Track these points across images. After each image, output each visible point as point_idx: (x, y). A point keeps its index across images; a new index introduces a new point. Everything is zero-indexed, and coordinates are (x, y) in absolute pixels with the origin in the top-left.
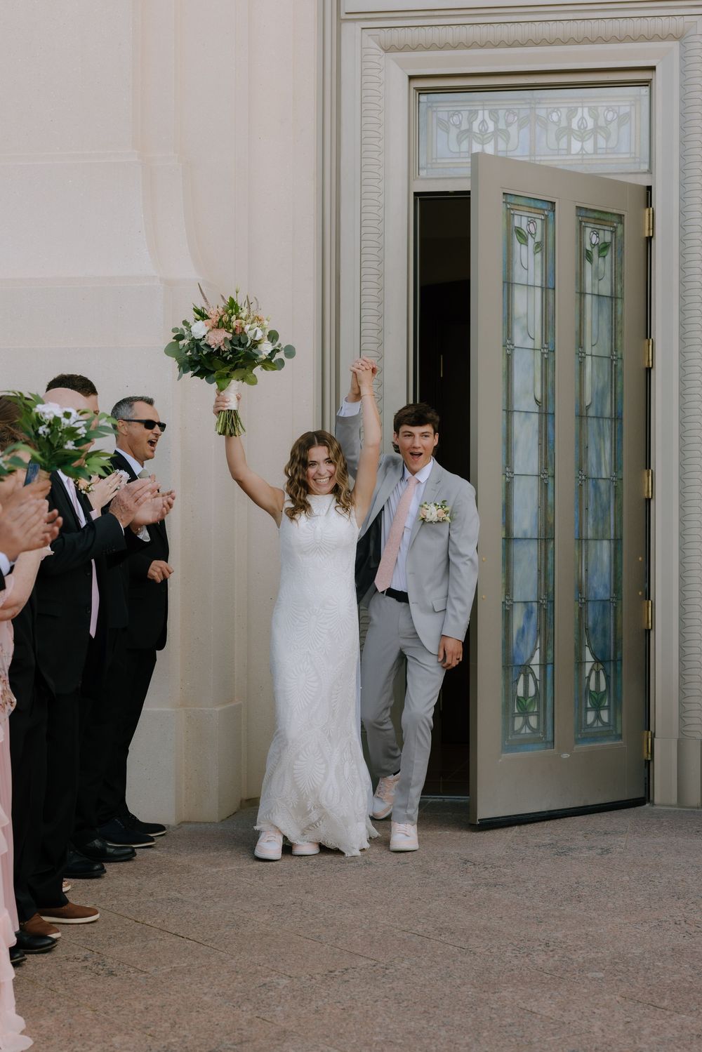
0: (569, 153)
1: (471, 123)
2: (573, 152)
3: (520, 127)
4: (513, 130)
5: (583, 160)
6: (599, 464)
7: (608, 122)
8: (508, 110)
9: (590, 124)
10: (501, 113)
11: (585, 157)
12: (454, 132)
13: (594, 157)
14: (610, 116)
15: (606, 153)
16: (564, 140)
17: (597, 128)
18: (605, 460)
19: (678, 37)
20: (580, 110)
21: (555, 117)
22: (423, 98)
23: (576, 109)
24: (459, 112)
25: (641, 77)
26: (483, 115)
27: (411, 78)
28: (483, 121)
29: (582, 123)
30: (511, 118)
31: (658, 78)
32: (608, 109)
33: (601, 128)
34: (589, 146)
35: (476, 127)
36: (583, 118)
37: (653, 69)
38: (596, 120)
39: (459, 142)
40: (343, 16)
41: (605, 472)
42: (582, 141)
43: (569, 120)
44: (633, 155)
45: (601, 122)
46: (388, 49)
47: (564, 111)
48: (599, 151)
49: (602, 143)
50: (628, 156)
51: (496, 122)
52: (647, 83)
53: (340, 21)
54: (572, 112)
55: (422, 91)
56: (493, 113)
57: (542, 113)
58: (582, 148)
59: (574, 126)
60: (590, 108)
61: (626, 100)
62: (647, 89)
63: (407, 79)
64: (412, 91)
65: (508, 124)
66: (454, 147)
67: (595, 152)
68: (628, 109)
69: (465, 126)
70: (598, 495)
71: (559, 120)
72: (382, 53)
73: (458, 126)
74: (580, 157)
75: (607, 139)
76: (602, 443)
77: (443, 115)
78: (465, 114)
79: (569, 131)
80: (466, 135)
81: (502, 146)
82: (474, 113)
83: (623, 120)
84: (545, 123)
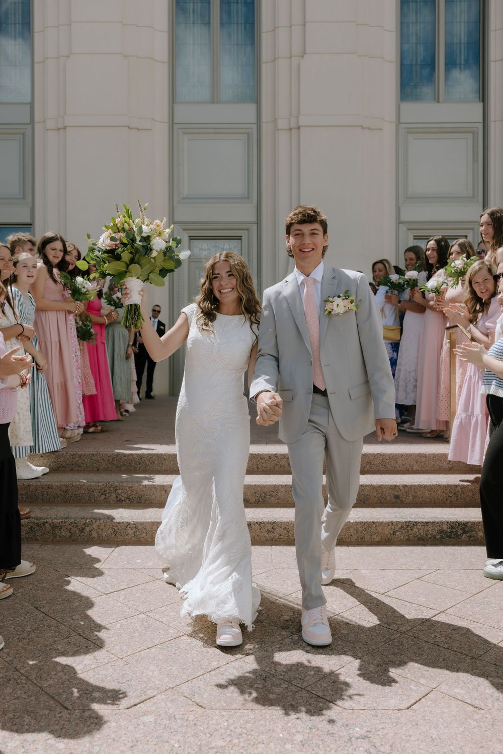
4: (211, 249)
8: (211, 244)
10: (209, 245)
14: (233, 246)
19: (247, 230)
21: (221, 246)
22: (192, 241)
24: (199, 244)
25: (239, 238)
27: (189, 236)
28: (205, 246)
31: (243, 238)
37: (241, 236)
46: (184, 230)
51: (208, 247)
52: (240, 239)
54: (224, 245)
60: (228, 244)
61: (236, 243)
62: (240, 241)
73: (200, 247)
77: (196, 245)
80: (201, 249)
81: (209, 252)
82: (203, 245)
83: (235, 247)
84: (218, 247)
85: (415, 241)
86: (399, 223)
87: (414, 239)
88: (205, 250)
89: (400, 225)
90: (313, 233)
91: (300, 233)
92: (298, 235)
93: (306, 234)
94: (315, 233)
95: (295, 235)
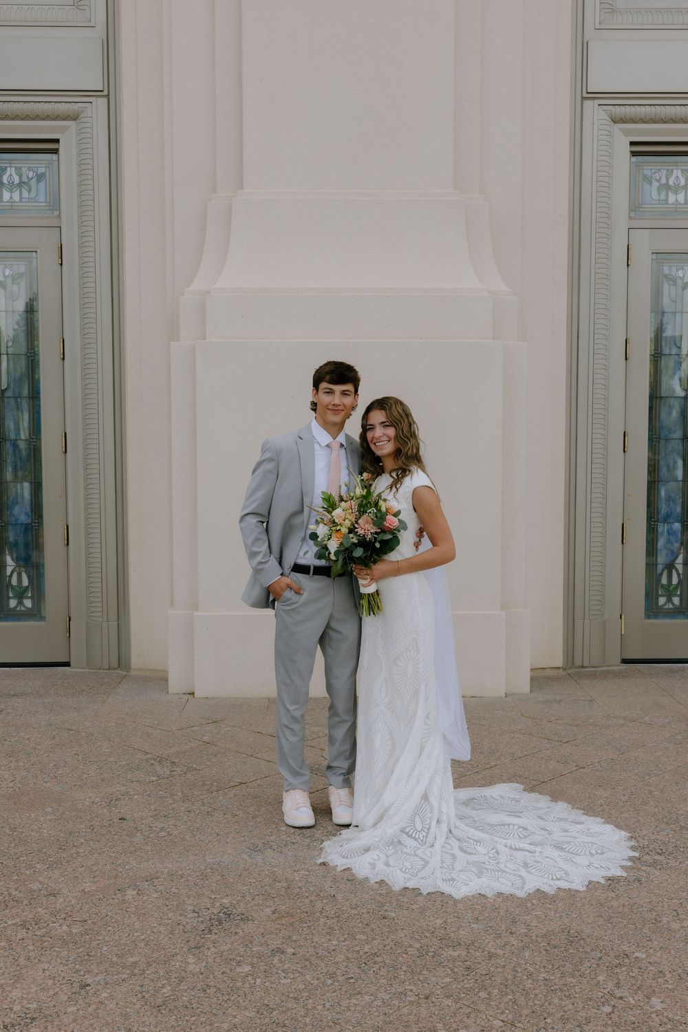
2: (4, 200)
5: (11, 206)
6: (18, 430)
7: (29, 179)
9: (17, 180)
11: (14, 204)
13: (20, 204)
14: (31, 174)
15: (29, 202)
17: (21, 183)
18: (23, 427)
20: (9, 169)
23: (6, 168)
25: (50, 147)
29: (11, 179)
31: (62, 147)
32: (29, 169)
33: (24, 183)
34: (16, 196)
36: (11, 175)
37: (57, 141)
38: (20, 177)
41: (24, 435)
42: (11, 192)
44: (48, 204)
45: (25, 179)
48: (24, 200)
49: (25, 194)
50: (44, 204)
52: (53, 151)
58: (11, 198)
59: (5, 180)
60: (16, 168)
62: (57, 156)
67: (21, 201)
68: (43, 170)
70: (17, 451)
74: (10, 204)
75: (29, 191)
76: (21, 414)
85: (634, 159)
86: (583, 98)
87: (634, 154)
89: (588, 103)
90: (344, 393)
91: (331, 392)
92: (328, 393)
93: (337, 393)
94: (346, 394)
95: (325, 393)
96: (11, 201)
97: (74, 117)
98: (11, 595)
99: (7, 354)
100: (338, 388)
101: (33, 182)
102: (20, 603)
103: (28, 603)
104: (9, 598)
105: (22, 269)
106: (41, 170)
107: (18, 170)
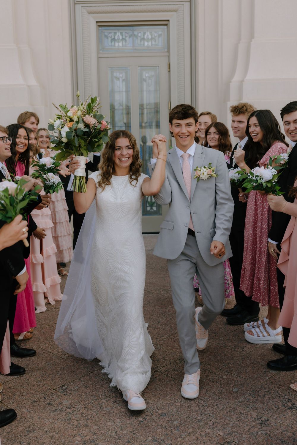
0: (144, 46)
1: (115, 36)
3: (130, 37)
4: (127, 38)
7: (155, 37)
8: (126, 32)
9: (150, 37)
10: (124, 33)
11: (149, 47)
12: (110, 39)
14: (156, 34)
15: (155, 46)
16: (142, 42)
17: (152, 39)
20: (147, 33)
21: (140, 35)
22: (100, 28)
24: (111, 33)
25: (165, 23)
26: (118, 34)
27: (97, 22)
28: (118, 36)
29: (148, 37)
30: (127, 35)
31: (171, 24)
32: (155, 32)
33: (153, 38)
34: (150, 44)
35: (116, 38)
36: (148, 35)
37: (168, 20)
38: (152, 35)
39: (111, 42)
40: (76, 2)
42: (148, 42)
43: (144, 36)
44: (163, 47)
45: (153, 37)
46: (90, 13)
47: (142, 33)
49: (154, 43)
50: (161, 47)
51: (122, 36)
52: (166, 25)
53: (75, 4)
54: (145, 33)
55: (100, 26)
56: (121, 33)
57: (136, 33)
58: (148, 44)
59: (145, 37)
60: (150, 32)
61: (161, 30)
62: (165, 27)
63: (95, 22)
64: (97, 26)
65: (126, 37)
66: (110, 44)
67: (152, 46)
69: (113, 37)
71: (141, 35)
72: (88, 14)
73: (111, 37)
74: (147, 47)
75: (155, 41)
77: (106, 34)
78: (113, 34)
79: (143, 39)
80: (114, 40)
81: (124, 43)
82: (115, 33)
83: (160, 36)
84: (136, 37)
88: (118, 40)
90: (188, 125)
91: (179, 125)
92: (178, 126)
93: (184, 126)
94: (189, 125)
95: (176, 126)
96: (148, 45)
97: (175, 11)
98: (148, 205)
99: (147, 108)
100: (183, 122)
101: (157, 38)
102: (152, 208)
103: (155, 208)
104: (147, 206)
105: (153, 73)
106: (160, 33)
107: (151, 33)
